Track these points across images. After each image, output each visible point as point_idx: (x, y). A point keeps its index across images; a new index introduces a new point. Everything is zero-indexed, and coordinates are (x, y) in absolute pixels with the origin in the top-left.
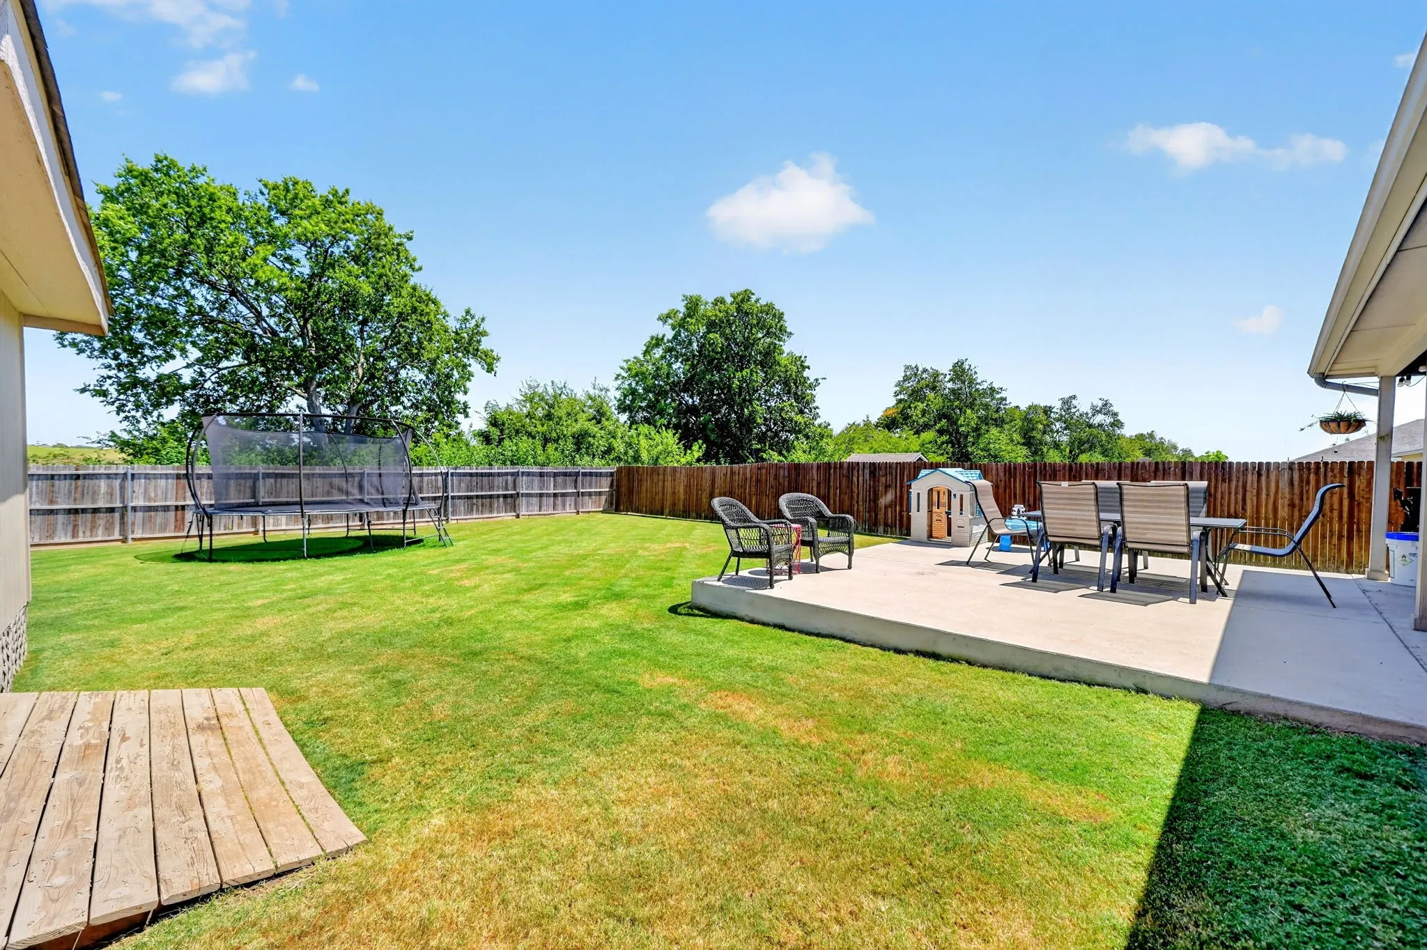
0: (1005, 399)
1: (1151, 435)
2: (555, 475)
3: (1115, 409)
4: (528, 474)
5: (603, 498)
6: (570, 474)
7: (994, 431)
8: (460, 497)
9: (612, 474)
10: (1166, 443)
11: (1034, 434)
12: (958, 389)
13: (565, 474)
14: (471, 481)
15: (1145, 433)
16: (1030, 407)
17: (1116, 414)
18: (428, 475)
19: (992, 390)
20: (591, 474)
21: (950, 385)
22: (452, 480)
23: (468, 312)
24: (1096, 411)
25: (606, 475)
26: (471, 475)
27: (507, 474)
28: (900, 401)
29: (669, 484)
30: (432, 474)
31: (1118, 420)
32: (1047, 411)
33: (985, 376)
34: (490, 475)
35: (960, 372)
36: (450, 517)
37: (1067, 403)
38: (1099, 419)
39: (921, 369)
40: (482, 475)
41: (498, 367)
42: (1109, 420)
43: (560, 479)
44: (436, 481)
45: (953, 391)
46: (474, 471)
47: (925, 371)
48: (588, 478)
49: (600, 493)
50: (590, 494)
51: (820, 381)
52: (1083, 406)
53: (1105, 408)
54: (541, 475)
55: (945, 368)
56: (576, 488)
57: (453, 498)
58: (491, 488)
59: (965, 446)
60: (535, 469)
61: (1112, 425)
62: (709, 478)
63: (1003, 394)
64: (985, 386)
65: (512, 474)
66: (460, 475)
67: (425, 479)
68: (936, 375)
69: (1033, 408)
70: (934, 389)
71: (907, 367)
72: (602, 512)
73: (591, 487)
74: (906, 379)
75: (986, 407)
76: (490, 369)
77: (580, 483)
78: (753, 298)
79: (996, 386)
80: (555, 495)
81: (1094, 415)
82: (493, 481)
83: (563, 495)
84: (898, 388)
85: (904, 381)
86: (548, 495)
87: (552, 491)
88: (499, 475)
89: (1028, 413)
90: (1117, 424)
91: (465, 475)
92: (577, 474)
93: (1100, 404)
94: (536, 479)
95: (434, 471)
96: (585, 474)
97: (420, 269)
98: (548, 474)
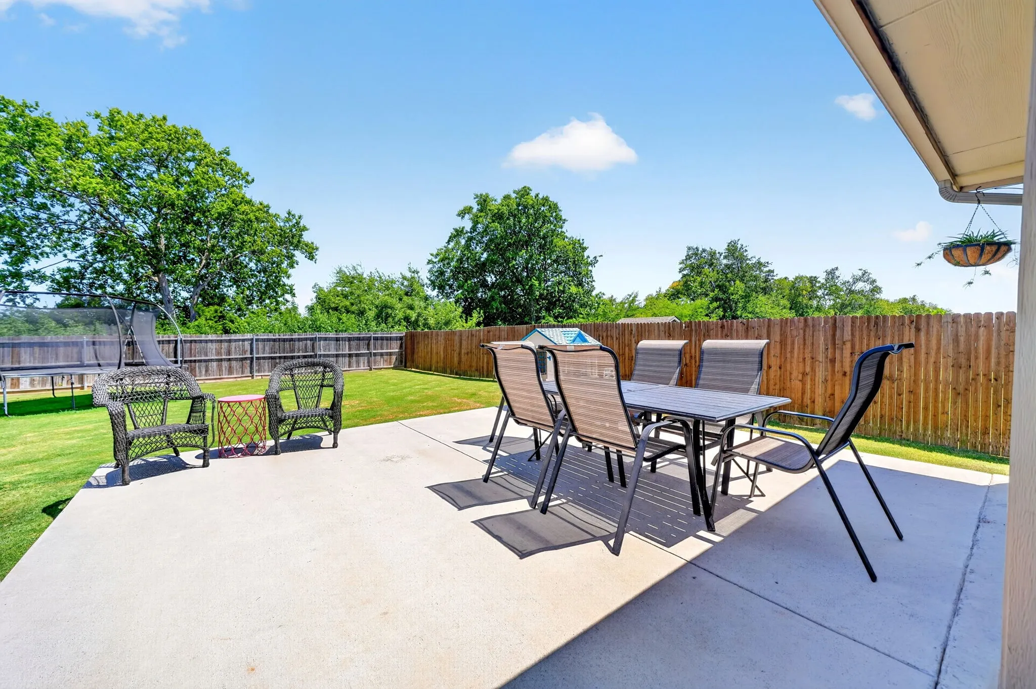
0: (773, 272)
1: (914, 299)
2: (350, 339)
3: (873, 276)
4: (325, 339)
5: (394, 357)
6: (363, 339)
7: (762, 298)
8: (264, 358)
9: (401, 338)
10: (927, 306)
11: (800, 299)
12: (732, 265)
13: (359, 339)
14: (274, 345)
15: (908, 297)
16: (796, 278)
17: (874, 281)
18: (236, 341)
19: (760, 263)
20: (382, 339)
21: (725, 262)
22: (257, 345)
23: (289, 213)
24: (856, 280)
25: (396, 339)
26: (274, 340)
27: (306, 339)
28: (684, 276)
29: (434, 346)
30: (239, 340)
31: (876, 287)
32: (813, 280)
33: (754, 253)
34: (291, 340)
35: (733, 250)
36: (255, 374)
37: (831, 274)
38: (860, 286)
39: (700, 249)
40: (284, 340)
41: (319, 255)
42: (868, 287)
43: (353, 343)
44: (243, 346)
45: (726, 265)
46: (277, 337)
47: (704, 251)
48: (379, 342)
49: (391, 354)
50: (382, 355)
51: (598, 258)
52: (845, 275)
53: (864, 276)
54: (337, 340)
55: (721, 247)
56: (368, 349)
57: (258, 358)
58: (293, 351)
59: (736, 310)
60: (332, 335)
61: (872, 291)
62: (458, 341)
63: (770, 267)
64: (754, 261)
65: (311, 339)
66: (264, 340)
67: (233, 344)
68: (713, 254)
69: (799, 279)
70: (711, 265)
71: (689, 249)
72: (394, 368)
73: (382, 349)
74: (688, 257)
75: (756, 278)
76: (311, 257)
77: (372, 346)
78: (533, 194)
79: (762, 261)
80: (350, 356)
81: (854, 283)
82: (294, 345)
83: (357, 355)
84: (682, 266)
85: (686, 259)
86: (344, 356)
87: (347, 352)
88: (299, 340)
89: (794, 283)
90: (876, 290)
91: (269, 340)
92: (369, 339)
93: (860, 273)
94: (333, 343)
95: (241, 338)
96: (376, 339)
97: (253, 180)
98: (343, 339)
